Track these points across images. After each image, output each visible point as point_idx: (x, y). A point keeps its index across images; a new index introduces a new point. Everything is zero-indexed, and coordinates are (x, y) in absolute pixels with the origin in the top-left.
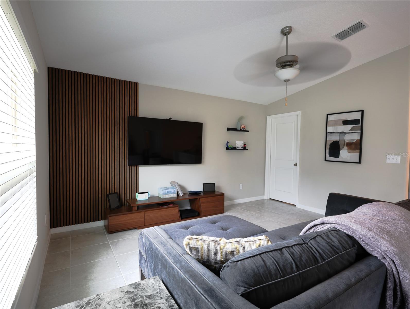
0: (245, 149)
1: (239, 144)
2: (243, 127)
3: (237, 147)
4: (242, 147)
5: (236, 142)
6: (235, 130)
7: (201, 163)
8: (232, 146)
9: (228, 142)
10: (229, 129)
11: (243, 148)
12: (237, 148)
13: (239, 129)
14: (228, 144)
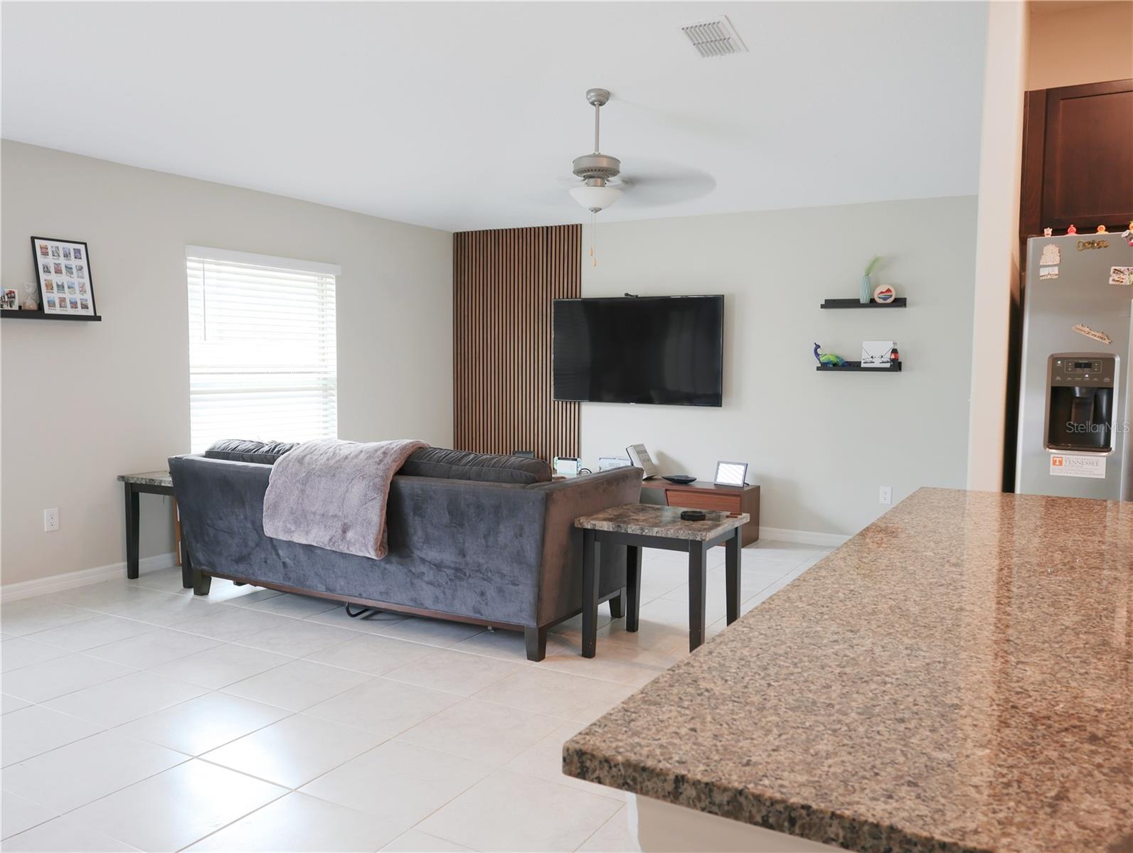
0: (896, 366)
1: (875, 351)
2: (882, 293)
3: (863, 362)
4: (885, 360)
5: (864, 342)
6: (853, 304)
7: (721, 406)
8: (837, 357)
9: (818, 347)
10: (830, 304)
11: (888, 365)
12: (863, 365)
13: (864, 300)
14: (819, 351)
